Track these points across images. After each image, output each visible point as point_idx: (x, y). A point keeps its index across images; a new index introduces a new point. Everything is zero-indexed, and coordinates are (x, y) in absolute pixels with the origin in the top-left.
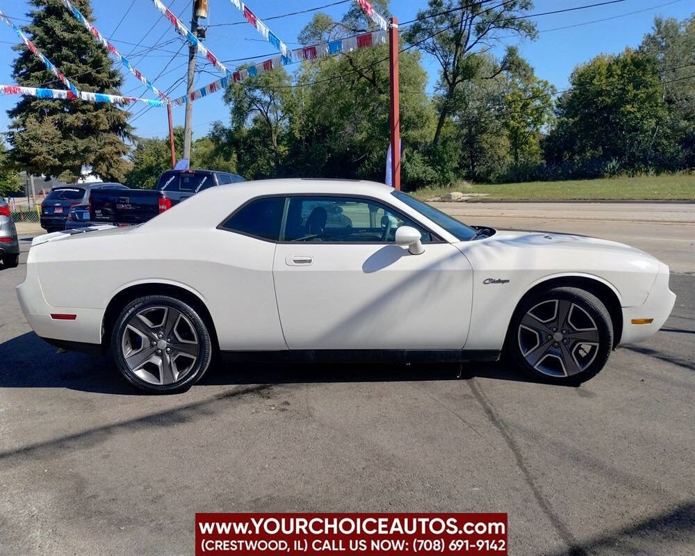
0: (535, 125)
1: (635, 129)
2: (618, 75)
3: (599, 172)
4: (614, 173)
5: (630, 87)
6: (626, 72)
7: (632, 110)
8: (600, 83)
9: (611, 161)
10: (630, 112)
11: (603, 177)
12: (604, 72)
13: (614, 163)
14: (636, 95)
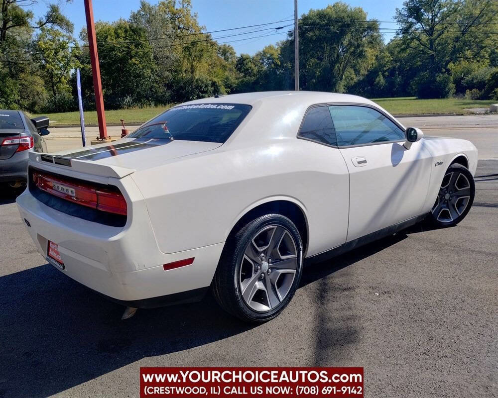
0: (66, 68)
1: (139, 76)
2: (123, 37)
3: (120, 105)
4: (130, 106)
5: (132, 47)
6: (128, 35)
7: (136, 62)
8: (111, 41)
9: (127, 98)
10: (135, 64)
11: (123, 108)
12: (113, 34)
13: (128, 99)
14: (137, 53)
